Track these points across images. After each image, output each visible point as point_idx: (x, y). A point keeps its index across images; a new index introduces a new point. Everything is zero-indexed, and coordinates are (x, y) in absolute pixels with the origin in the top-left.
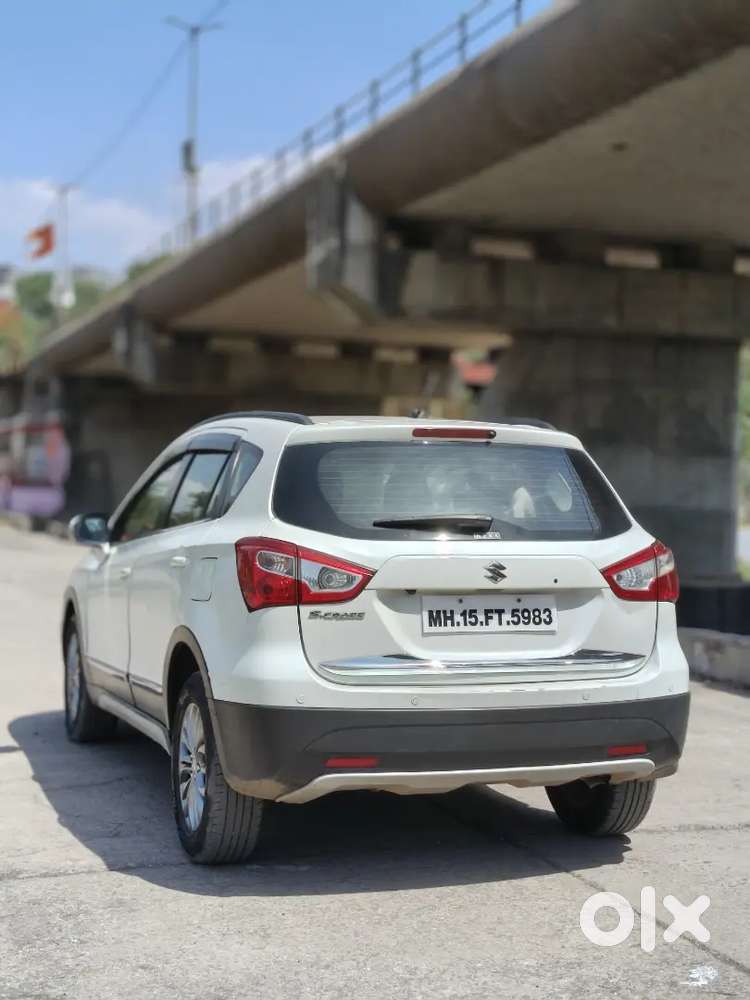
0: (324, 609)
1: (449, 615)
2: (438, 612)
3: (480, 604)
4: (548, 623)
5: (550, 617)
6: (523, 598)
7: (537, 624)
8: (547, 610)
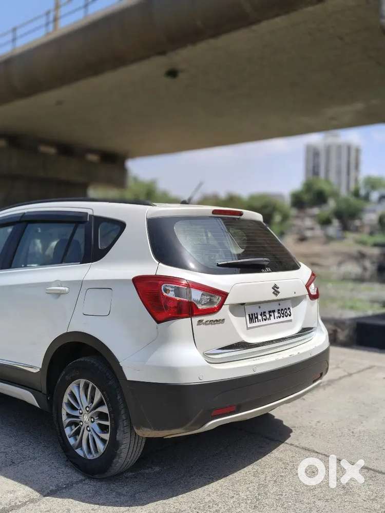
0: (205, 318)
1: (256, 316)
2: (252, 314)
3: (266, 308)
4: (290, 316)
5: (290, 312)
6: (281, 302)
7: (286, 316)
8: (289, 308)
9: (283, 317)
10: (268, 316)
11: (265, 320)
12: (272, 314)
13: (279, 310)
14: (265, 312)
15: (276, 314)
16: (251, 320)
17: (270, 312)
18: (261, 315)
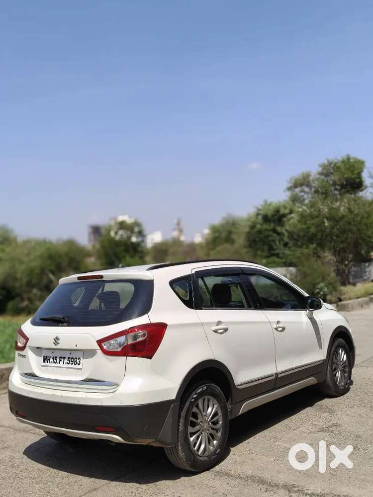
1: (49, 358)
2: (46, 357)
3: (59, 354)
4: (79, 365)
5: (79, 361)
6: (72, 352)
7: (75, 364)
8: (79, 358)
9: (72, 364)
10: (58, 360)
11: (55, 363)
12: (62, 360)
13: (69, 358)
14: (56, 357)
15: (66, 361)
16: (45, 360)
17: (61, 358)
18: (53, 359)
